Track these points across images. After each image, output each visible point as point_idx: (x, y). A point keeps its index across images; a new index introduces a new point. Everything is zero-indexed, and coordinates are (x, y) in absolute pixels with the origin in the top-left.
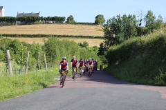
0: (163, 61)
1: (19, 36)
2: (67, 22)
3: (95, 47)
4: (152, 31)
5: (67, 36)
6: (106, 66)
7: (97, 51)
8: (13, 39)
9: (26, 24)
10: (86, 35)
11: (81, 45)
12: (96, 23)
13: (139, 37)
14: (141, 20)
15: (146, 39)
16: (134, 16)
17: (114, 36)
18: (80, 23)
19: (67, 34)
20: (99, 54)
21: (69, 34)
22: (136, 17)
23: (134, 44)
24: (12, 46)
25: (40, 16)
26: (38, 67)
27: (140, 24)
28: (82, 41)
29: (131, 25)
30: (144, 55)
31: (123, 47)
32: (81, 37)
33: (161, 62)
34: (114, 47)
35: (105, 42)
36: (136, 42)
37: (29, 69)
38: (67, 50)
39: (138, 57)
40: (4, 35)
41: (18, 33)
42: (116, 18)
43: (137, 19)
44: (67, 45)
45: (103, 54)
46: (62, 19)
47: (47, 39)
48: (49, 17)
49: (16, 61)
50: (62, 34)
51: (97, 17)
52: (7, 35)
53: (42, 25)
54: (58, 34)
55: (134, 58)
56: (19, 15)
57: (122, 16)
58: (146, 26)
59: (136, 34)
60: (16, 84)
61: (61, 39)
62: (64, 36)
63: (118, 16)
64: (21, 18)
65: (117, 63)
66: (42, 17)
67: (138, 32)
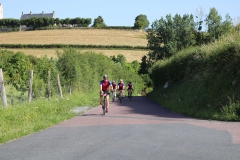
0: (234, 82)
1: (25, 47)
2: (95, 26)
3: (134, 62)
4: (217, 38)
5: (94, 47)
6: (151, 89)
7: (138, 68)
8: (15, 51)
9: (34, 29)
10: (121, 44)
11: (114, 59)
12: (137, 27)
13: (198, 47)
14: (201, 22)
15: (208, 49)
16: (192, 17)
17: (162, 45)
18: (113, 28)
19: (93, 44)
20: (140, 72)
21: (98, 44)
22: (195, 18)
23: (190, 57)
24: (14, 61)
25: (55, 17)
26: (47, 93)
27: (200, 28)
28: (115, 53)
29: (187, 29)
30: (205, 74)
31: (174, 62)
32: (115, 47)
33: (231, 84)
34: (163, 63)
35: (150, 54)
36: (194, 54)
37: (34, 97)
38: (92, 66)
39: (197, 76)
40: (2, 46)
41: (22, 43)
42: (165, 19)
43: (196, 20)
44: (92, 60)
45: (146, 72)
46: (87, 22)
47: (61, 51)
48: (67, 19)
49: (15, 85)
50: (87, 44)
51: (137, 19)
52: (7, 46)
53: (57, 31)
54: (81, 43)
55: (191, 78)
56: (24, 16)
57: (173, 16)
58: (209, 31)
59: (194, 42)
60: (11, 120)
61: (83, 51)
62: (89, 47)
63: (168, 17)
64: (27, 21)
65: (166, 86)
66: (57, 19)
67: (197, 40)
